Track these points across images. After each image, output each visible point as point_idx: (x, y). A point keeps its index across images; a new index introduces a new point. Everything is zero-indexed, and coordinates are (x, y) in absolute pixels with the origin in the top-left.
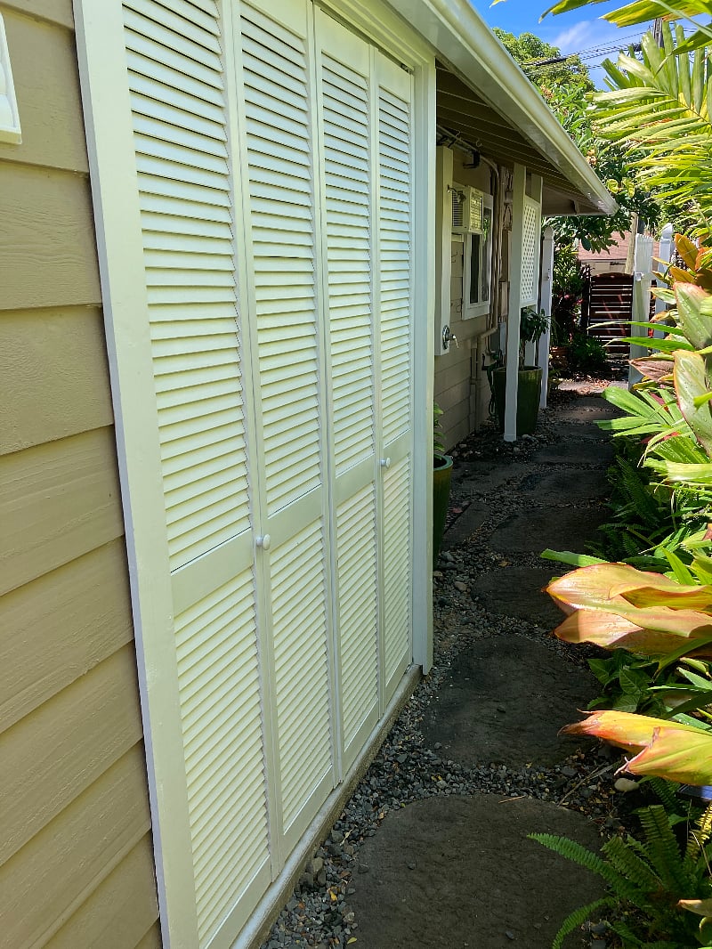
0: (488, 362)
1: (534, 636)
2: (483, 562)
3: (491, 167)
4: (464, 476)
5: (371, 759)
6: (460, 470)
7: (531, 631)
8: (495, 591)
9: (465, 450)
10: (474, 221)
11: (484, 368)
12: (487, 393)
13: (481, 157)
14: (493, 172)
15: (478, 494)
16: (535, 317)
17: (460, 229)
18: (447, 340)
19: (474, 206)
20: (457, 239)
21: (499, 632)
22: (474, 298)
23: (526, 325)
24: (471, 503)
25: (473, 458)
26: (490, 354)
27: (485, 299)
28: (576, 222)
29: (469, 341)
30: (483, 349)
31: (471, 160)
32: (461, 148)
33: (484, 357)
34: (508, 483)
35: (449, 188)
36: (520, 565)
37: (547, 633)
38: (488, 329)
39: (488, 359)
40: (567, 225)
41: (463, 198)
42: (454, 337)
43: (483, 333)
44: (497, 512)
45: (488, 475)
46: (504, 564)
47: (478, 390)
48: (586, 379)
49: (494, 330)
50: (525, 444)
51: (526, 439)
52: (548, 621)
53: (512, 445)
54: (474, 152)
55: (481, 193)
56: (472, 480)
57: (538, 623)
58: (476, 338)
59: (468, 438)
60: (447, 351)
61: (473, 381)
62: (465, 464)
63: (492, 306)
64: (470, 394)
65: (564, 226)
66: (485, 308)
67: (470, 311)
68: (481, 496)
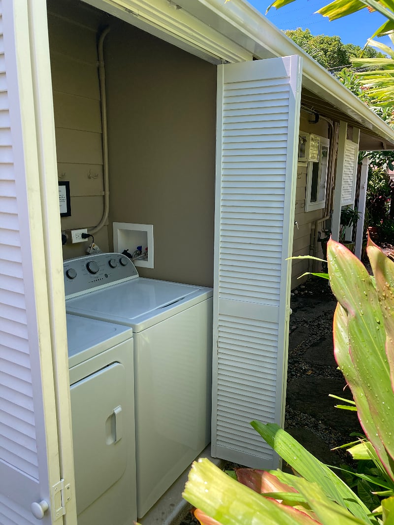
0: (323, 237)
1: (317, 429)
2: (296, 370)
3: (329, 123)
4: (298, 308)
5: (181, 519)
6: (296, 303)
7: (316, 426)
8: (298, 393)
9: (303, 290)
10: (313, 154)
11: (320, 240)
13: (320, 116)
14: (330, 125)
15: (304, 321)
16: (351, 212)
17: (303, 159)
19: (313, 146)
20: (301, 165)
21: (294, 424)
22: (314, 198)
23: (344, 216)
24: (297, 327)
25: (307, 296)
27: (322, 200)
28: (385, 154)
29: (310, 224)
30: (320, 229)
31: (314, 119)
32: (306, 111)
33: (320, 233)
34: (325, 315)
36: (320, 374)
37: (326, 429)
38: (324, 217)
39: (323, 234)
40: (380, 156)
41: (305, 141)
42: (296, 223)
43: (320, 219)
44: (313, 334)
45: (314, 308)
46: (310, 373)
48: (389, 247)
49: (328, 217)
52: (328, 419)
54: (315, 114)
55: (319, 138)
56: (303, 311)
57: (322, 420)
58: (315, 222)
59: (307, 281)
61: (312, 248)
62: (301, 300)
63: (327, 205)
65: (378, 156)
66: (322, 204)
67: (310, 207)
68: (306, 322)
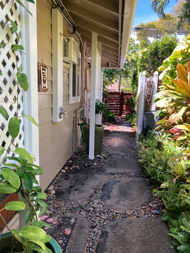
0: (80, 122)
6: (69, 181)
9: (71, 165)
10: (74, 56)
11: (79, 125)
12: (80, 135)
14: (81, 43)
15: (80, 205)
18: (61, 114)
22: (74, 95)
23: (97, 107)
24: (76, 219)
25: (75, 170)
26: (81, 118)
27: (78, 96)
29: (72, 113)
30: (78, 116)
33: (78, 120)
34: (95, 192)
35: (61, 34)
38: (80, 108)
39: (80, 120)
41: (68, 40)
42: (65, 112)
43: (78, 110)
45: (84, 184)
47: (76, 134)
49: (82, 109)
50: (99, 161)
51: (98, 157)
53: (93, 161)
54: (73, 26)
58: (75, 112)
60: (62, 119)
61: (74, 131)
62: (71, 176)
63: (81, 99)
64: (73, 136)
66: (78, 99)
67: (72, 100)
68: (82, 207)
